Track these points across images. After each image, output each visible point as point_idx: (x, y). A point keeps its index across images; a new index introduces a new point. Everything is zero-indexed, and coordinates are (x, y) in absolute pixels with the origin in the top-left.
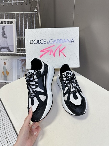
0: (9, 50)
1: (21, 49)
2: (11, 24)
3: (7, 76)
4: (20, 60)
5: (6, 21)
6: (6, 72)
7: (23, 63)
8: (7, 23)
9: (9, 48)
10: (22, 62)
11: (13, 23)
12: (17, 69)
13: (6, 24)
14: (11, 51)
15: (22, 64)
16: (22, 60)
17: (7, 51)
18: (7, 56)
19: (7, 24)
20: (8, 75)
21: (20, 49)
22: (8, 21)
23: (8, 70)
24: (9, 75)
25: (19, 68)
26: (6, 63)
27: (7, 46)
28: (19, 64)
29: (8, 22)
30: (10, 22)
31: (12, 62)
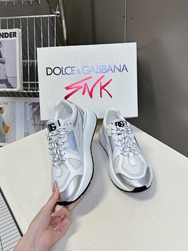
0: (9, 86)
1: (30, 84)
2: (13, 38)
3: (6, 134)
4: (30, 105)
5: (3, 33)
6: (4, 127)
7: (35, 109)
8: (6, 37)
9: (9, 82)
10: (33, 107)
11: (16, 36)
12: (23, 120)
13: (3, 37)
14: (12, 88)
15: (32, 112)
16: (34, 103)
17: (6, 86)
18: (5, 96)
19: (4, 39)
20: (6, 132)
21: (28, 84)
22: (7, 33)
23: (7, 123)
24: (9, 132)
25: (28, 119)
26: (4, 109)
27: (6, 78)
28: (28, 111)
29: (7, 35)
30: (11, 35)
31: (15, 108)
